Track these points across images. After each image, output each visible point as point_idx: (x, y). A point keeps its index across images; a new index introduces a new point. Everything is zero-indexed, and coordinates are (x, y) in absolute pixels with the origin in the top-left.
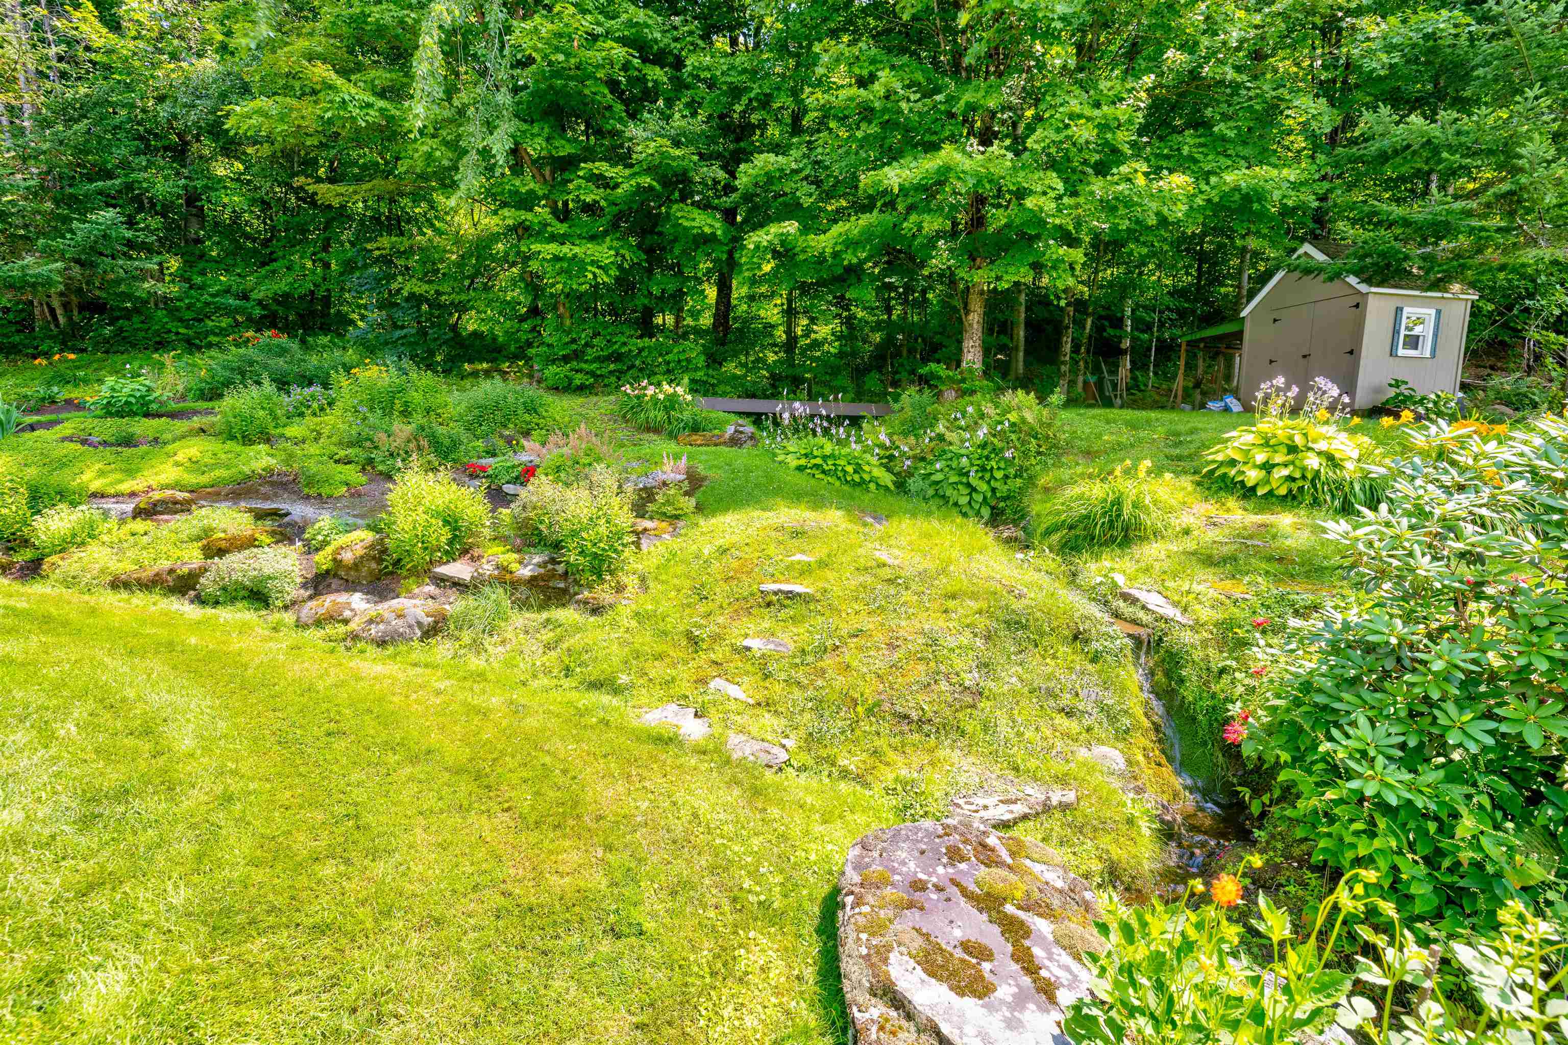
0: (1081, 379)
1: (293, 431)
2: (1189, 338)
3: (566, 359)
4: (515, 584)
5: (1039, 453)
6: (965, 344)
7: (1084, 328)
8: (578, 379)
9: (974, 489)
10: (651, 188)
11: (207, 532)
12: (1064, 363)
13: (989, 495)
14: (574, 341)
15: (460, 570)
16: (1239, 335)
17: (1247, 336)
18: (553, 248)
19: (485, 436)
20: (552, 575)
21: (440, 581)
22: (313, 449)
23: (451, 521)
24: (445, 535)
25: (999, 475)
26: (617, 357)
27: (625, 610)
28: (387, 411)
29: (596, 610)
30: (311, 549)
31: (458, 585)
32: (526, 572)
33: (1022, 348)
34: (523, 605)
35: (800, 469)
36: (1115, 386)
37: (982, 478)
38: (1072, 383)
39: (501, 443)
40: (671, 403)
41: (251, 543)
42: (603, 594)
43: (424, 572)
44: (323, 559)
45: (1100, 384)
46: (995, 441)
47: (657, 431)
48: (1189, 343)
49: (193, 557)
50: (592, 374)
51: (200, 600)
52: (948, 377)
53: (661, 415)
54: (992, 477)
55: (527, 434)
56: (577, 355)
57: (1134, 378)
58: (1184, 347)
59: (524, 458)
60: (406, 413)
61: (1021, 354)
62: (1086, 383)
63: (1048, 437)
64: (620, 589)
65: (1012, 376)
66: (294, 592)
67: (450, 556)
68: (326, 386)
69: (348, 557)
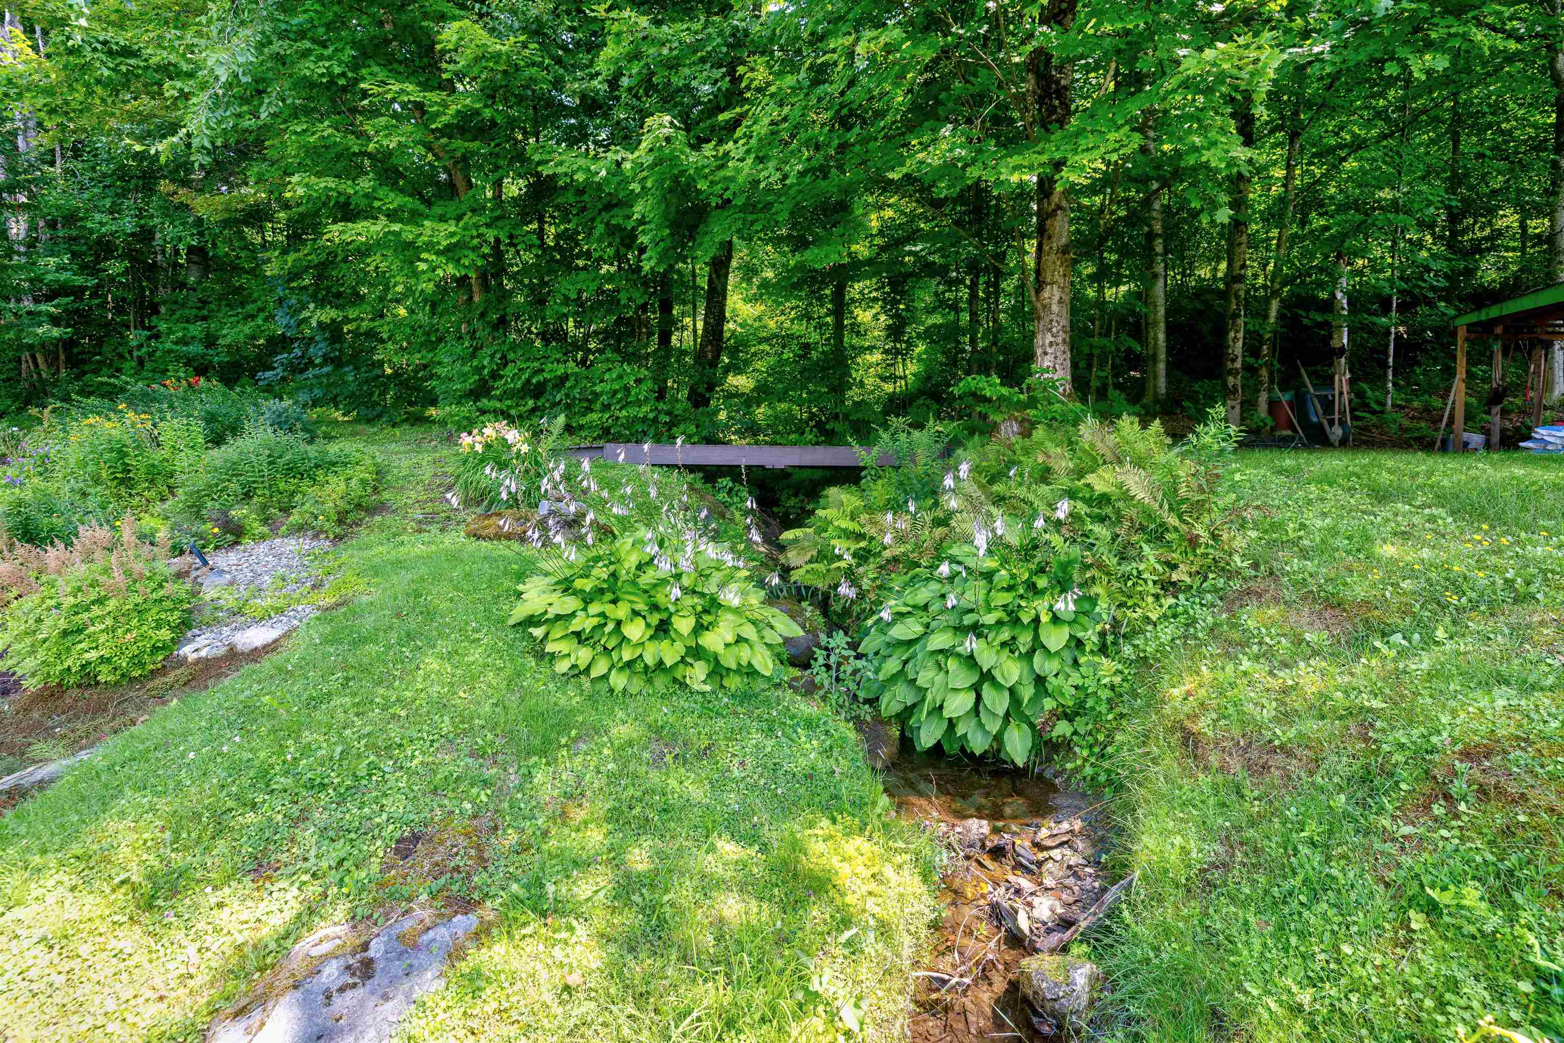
0: (1263, 397)
2: (1473, 318)
5: (1169, 587)
6: (1038, 340)
7: (1266, 317)
9: (987, 677)
12: (1233, 372)
13: (1027, 692)
25: (1055, 638)
33: (1162, 356)
36: (1328, 405)
37: (1009, 645)
38: (1248, 405)
45: (1300, 404)
46: (1056, 540)
48: (1471, 327)
52: (1001, 398)
54: (1037, 645)
57: (1360, 395)
58: (1462, 334)
61: (1162, 366)
62: (1273, 406)
63: (1193, 542)
65: (1147, 400)
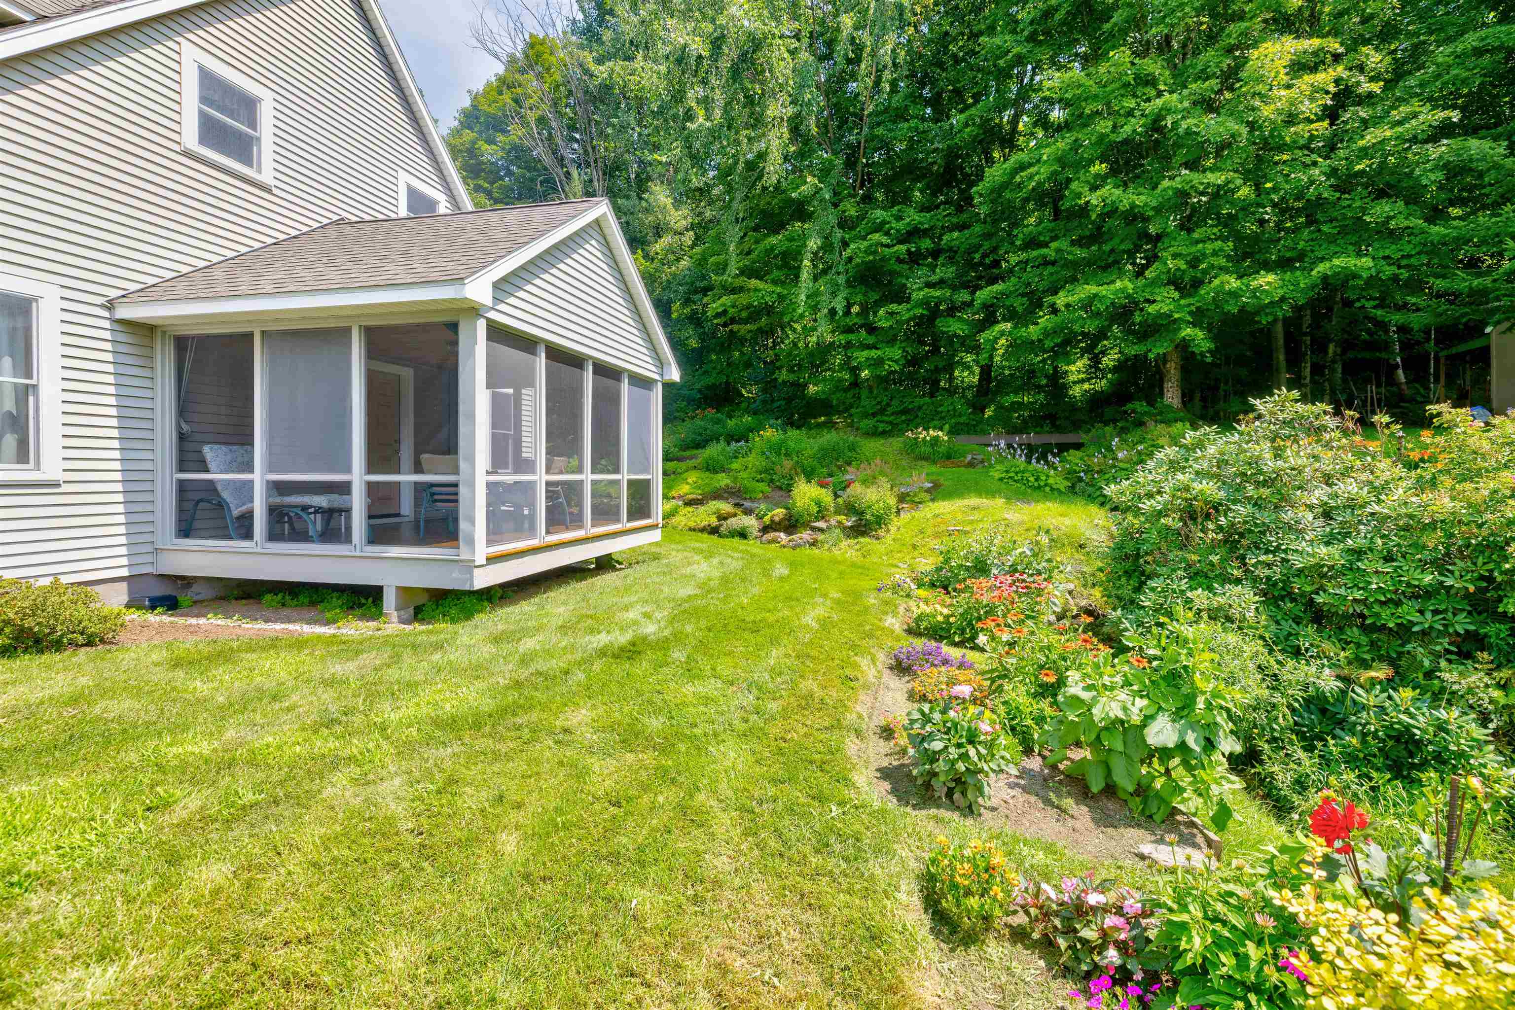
1: (735, 466)
2: (1445, 353)
3: (874, 415)
4: (845, 528)
6: (1165, 386)
8: (881, 427)
10: (922, 315)
11: (718, 510)
14: (879, 403)
15: (821, 524)
16: (1486, 350)
17: (1494, 352)
18: (865, 353)
19: (827, 466)
20: (859, 526)
21: (813, 529)
22: (744, 475)
23: (818, 503)
24: (816, 509)
26: (905, 412)
27: (889, 539)
28: (778, 453)
29: (878, 539)
30: (760, 518)
31: (821, 530)
32: (849, 524)
34: (848, 537)
35: (1001, 479)
39: (835, 469)
40: (936, 440)
41: (735, 515)
42: (881, 533)
43: (807, 525)
44: (767, 519)
47: (926, 458)
48: (1448, 358)
49: (714, 521)
50: (890, 423)
51: (720, 536)
53: (928, 450)
55: (849, 464)
56: (882, 411)
58: (1442, 361)
59: (848, 477)
60: (787, 455)
64: (888, 531)
66: (756, 533)
67: (817, 519)
68: (747, 441)
69: (777, 519)
